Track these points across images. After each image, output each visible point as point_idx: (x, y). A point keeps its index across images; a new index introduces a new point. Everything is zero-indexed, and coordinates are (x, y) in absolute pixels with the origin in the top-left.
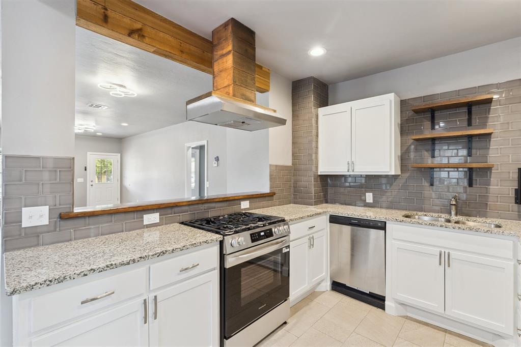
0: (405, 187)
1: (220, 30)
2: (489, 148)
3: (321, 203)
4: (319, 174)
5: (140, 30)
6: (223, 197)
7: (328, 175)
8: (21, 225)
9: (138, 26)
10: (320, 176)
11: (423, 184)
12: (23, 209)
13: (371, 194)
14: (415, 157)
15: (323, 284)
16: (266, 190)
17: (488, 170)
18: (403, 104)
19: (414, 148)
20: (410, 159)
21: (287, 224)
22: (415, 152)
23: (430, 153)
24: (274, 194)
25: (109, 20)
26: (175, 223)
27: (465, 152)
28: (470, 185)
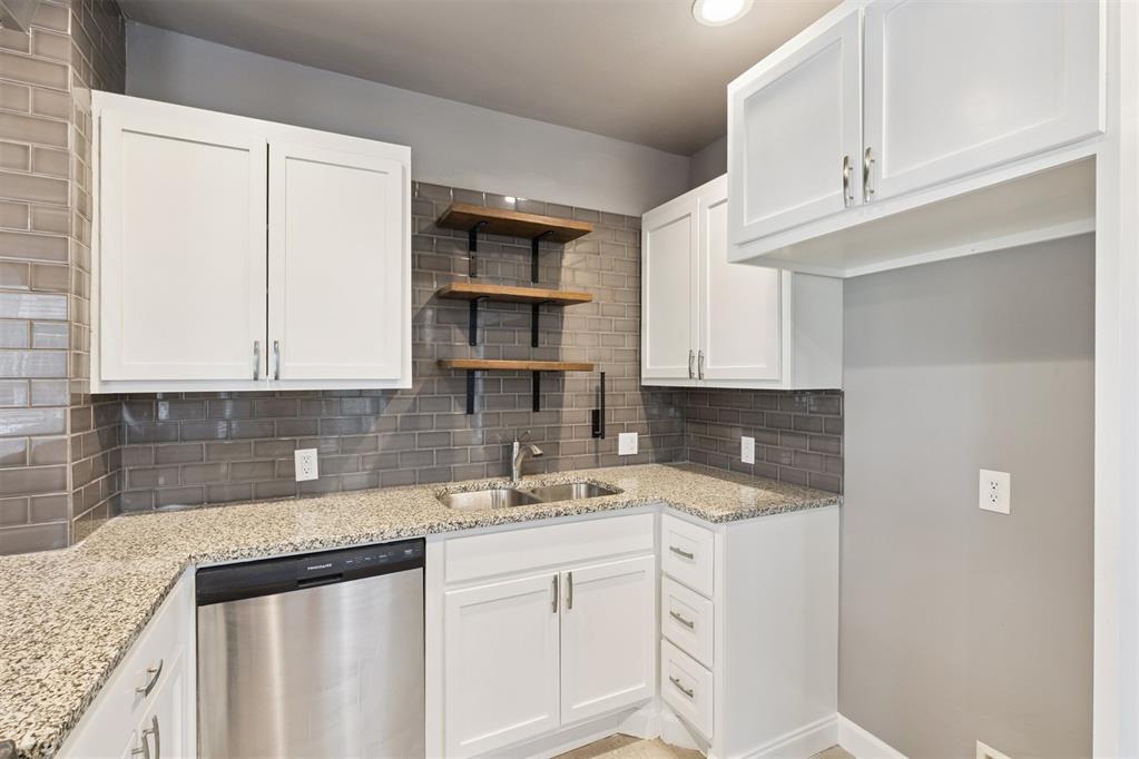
0: (411, 422)
2: (561, 333)
4: (95, 389)
7: (123, 396)
10: (96, 398)
11: (453, 412)
14: (434, 340)
19: (433, 317)
20: (425, 345)
22: (437, 328)
23: (467, 332)
27: (528, 336)
28: (536, 408)
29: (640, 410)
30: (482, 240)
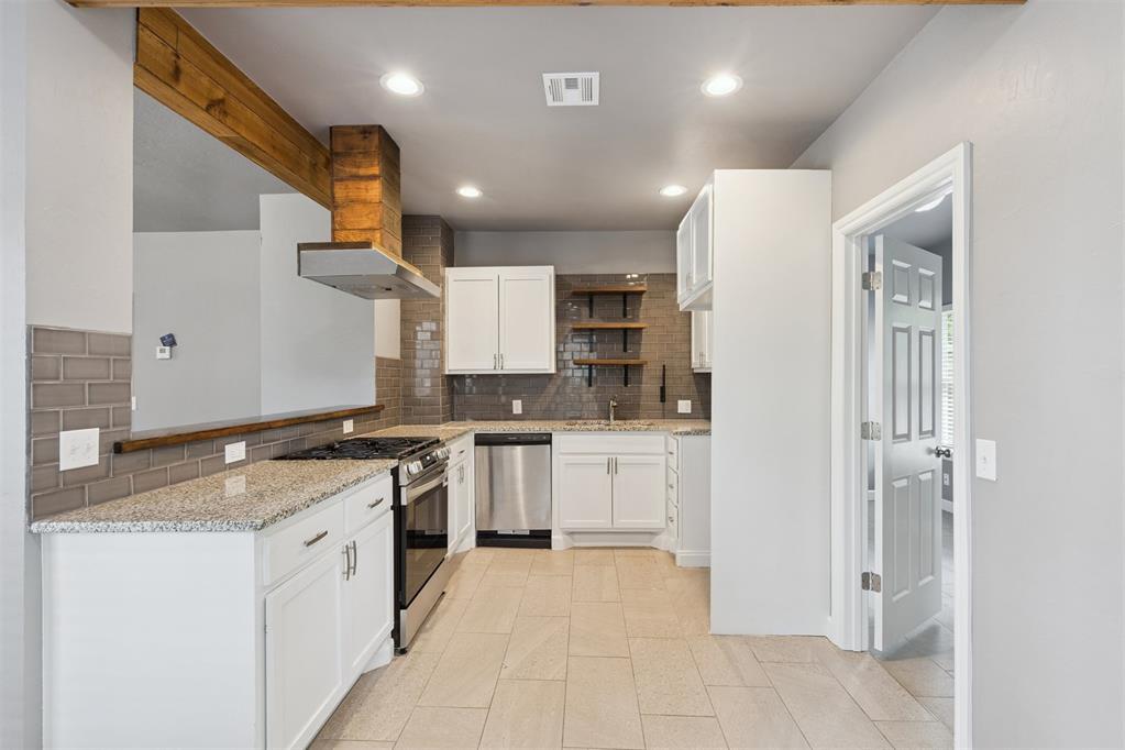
1: (351, 134)
2: (641, 344)
3: (448, 421)
4: (447, 373)
5: (222, 101)
6: (326, 411)
8: (58, 466)
9: (220, 94)
10: (447, 376)
11: (581, 386)
12: (62, 433)
13: (520, 401)
15: (466, 540)
16: (371, 401)
17: (639, 367)
18: (560, 281)
21: (444, 445)
24: (383, 407)
25: (182, 77)
26: (265, 459)
27: (622, 346)
28: (626, 384)
29: (694, 388)
30: (596, 299)
